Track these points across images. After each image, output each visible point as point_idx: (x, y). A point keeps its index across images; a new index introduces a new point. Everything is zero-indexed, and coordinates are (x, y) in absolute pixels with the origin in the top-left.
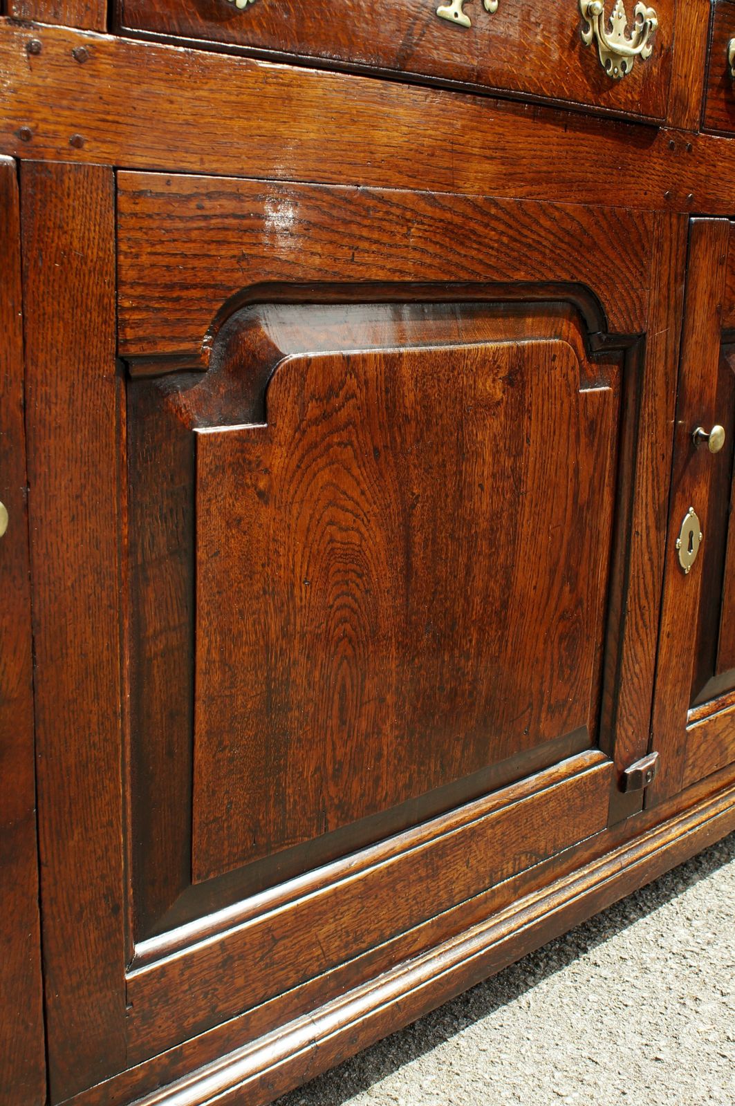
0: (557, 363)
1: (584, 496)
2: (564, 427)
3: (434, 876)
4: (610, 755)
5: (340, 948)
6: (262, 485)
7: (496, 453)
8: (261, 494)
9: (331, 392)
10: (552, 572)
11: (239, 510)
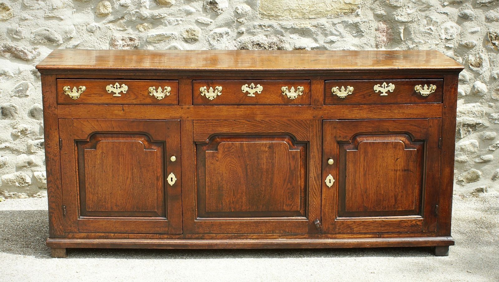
0: (282, 145)
1: (292, 168)
2: (285, 156)
3: (257, 226)
4: (308, 218)
5: (235, 231)
6: (217, 159)
7: (267, 159)
8: (217, 160)
9: (229, 148)
10: (285, 180)
11: (213, 162)
